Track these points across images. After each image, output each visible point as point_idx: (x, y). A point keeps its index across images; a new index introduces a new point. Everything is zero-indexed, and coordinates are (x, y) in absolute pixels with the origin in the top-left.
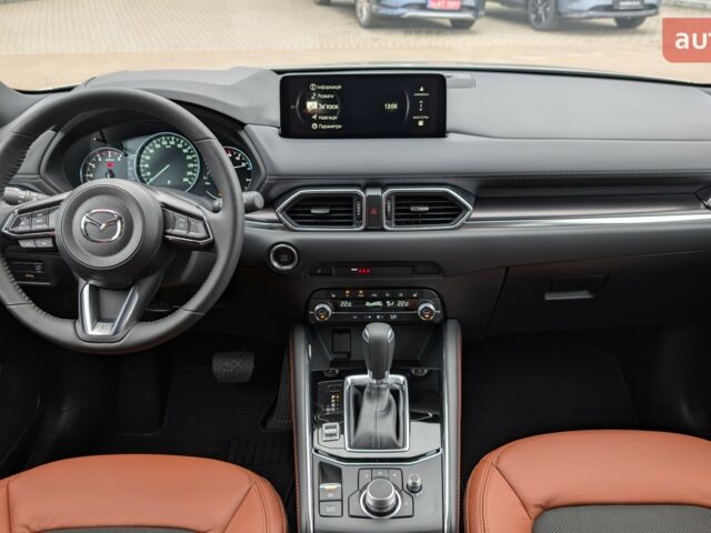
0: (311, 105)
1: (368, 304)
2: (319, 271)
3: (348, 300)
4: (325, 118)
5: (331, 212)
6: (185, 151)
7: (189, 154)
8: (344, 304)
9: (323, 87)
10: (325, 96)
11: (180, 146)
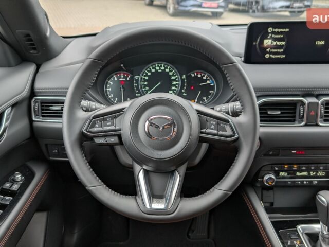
0: (267, 42)
1: (298, 174)
2: (271, 153)
3: (285, 171)
4: (275, 51)
5: (282, 113)
6: (171, 73)
7: (173, 75)
8: (282, 174)
9: (276, 30)
10: (277, 36)
11: (167, 70)
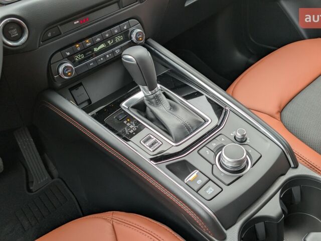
2: (49, 35)
3: (80, 53)
8: (78, 58)
